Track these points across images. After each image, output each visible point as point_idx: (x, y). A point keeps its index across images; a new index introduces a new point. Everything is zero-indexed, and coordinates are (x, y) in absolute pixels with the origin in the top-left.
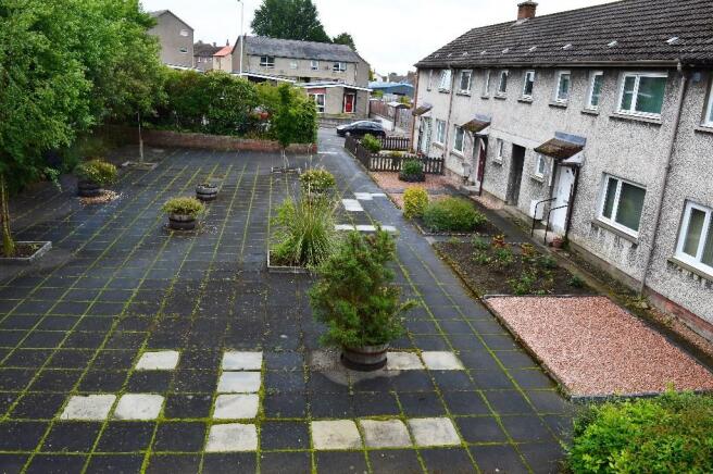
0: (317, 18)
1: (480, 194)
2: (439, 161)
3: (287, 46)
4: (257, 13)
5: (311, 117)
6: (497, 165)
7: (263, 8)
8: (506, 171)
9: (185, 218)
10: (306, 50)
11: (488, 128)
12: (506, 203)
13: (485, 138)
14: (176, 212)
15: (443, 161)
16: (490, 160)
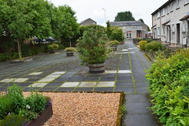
0: (132, 16)
1: (170, 45)
2: (159, 39)
3: (122, 23)
4: (116, 17)
5: (121, 34)
6: (173, 33)
7: (117, 16)
8: (176, 34)
9: (70, 52)
10: (128, 23)
11: (170, 22)
12: (177, 44)
13: (169, 26)
14: (68, 51)
15: (160, 39)
16: (171, 32)
